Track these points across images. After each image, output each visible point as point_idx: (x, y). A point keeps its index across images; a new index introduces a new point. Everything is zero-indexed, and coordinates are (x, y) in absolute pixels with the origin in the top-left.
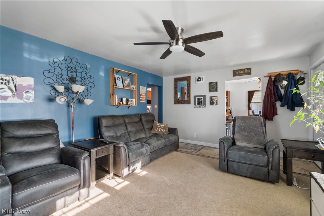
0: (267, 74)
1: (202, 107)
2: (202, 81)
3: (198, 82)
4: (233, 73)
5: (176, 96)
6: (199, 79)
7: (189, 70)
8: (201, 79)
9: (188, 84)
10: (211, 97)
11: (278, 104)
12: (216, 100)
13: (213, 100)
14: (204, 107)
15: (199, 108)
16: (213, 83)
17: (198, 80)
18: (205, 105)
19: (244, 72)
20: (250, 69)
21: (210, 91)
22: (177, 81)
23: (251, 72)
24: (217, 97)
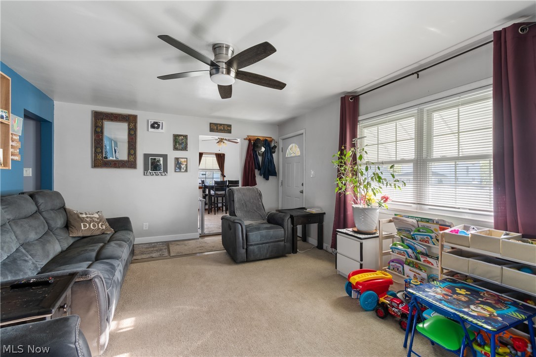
0: (247, 137)
1: (161, 175)
2: (162, 129)
3: (153, 130)
4: (210, 127)
5: (99, 150)
6: (156, 126)
7: (133, 103)
8: (159, 126)
9: (130, 130)
10: (177, 159)
11: (257, 172)
12: (186, 163)
13: (181, 163)
14: (165, 175)
15: (155, 177)
16: (181, 136)
17: (153, 126)
18: (166, 170)
19: (224, 128)
20: (230, 126)
21: (175, 148)
22: (102, 119)
23: (231, 130)
24: (187, 158)
